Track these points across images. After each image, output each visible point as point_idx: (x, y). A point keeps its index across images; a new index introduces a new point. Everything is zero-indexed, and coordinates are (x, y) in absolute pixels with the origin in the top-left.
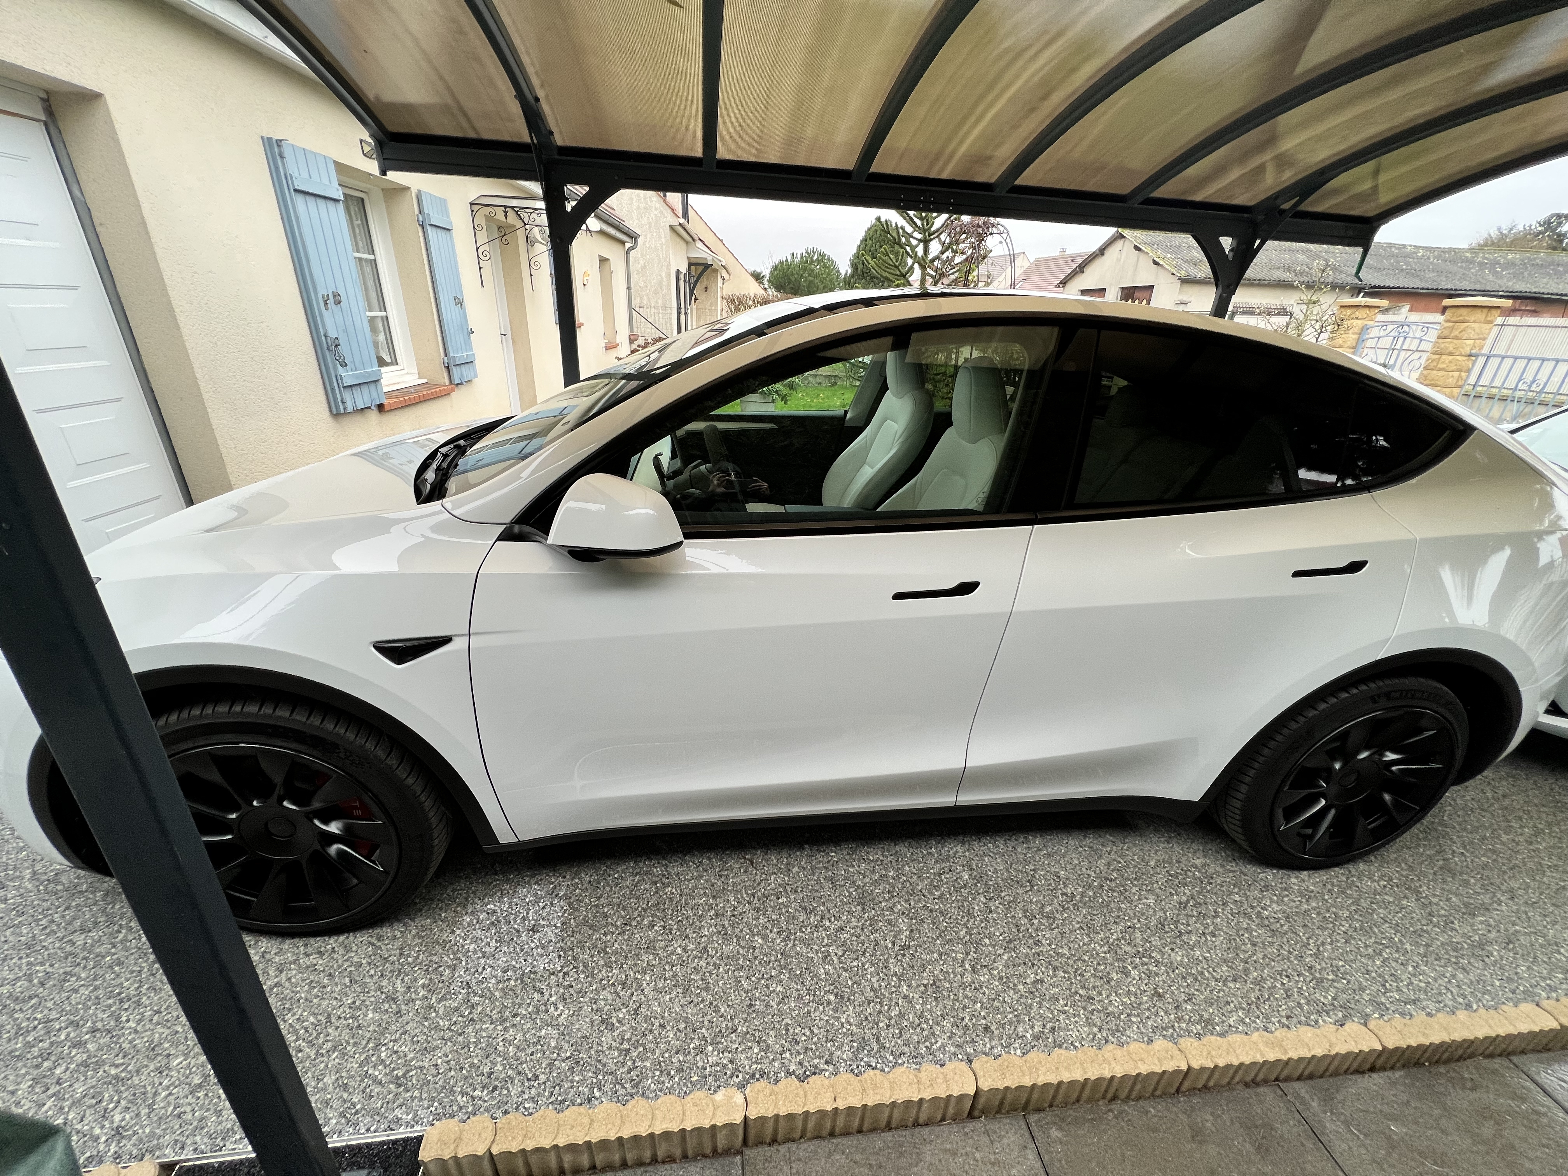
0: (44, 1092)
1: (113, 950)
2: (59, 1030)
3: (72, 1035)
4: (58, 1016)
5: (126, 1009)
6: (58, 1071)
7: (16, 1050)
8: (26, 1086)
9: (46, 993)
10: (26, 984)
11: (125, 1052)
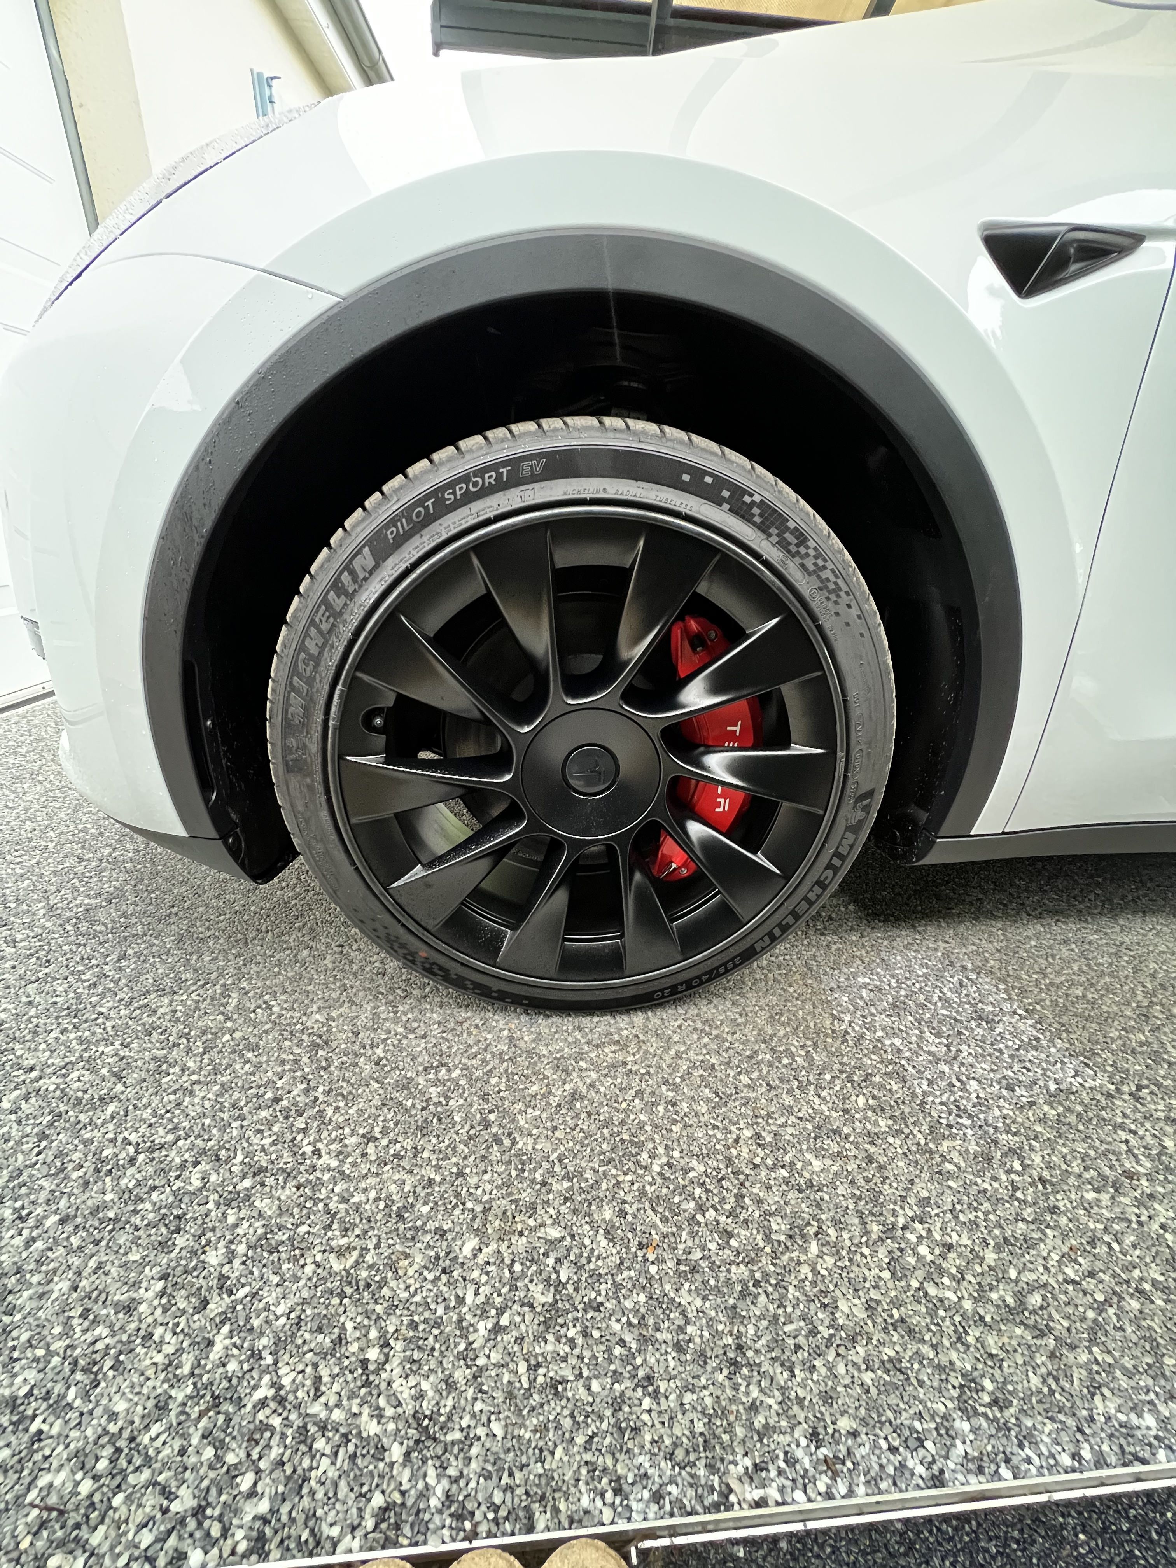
0: (198, 1310)
1: (229, 1024)
2: (183, 1166)
3: (213, 1178)
4: (170, 1138)
5: (304, 1131)
6: (213, 1258)
7: (106, 1207)
8: (150, 1294)
9: (130, 1092)
10: (87, 1076)
11: (342, 1221)
